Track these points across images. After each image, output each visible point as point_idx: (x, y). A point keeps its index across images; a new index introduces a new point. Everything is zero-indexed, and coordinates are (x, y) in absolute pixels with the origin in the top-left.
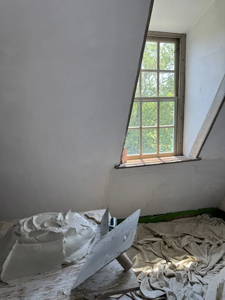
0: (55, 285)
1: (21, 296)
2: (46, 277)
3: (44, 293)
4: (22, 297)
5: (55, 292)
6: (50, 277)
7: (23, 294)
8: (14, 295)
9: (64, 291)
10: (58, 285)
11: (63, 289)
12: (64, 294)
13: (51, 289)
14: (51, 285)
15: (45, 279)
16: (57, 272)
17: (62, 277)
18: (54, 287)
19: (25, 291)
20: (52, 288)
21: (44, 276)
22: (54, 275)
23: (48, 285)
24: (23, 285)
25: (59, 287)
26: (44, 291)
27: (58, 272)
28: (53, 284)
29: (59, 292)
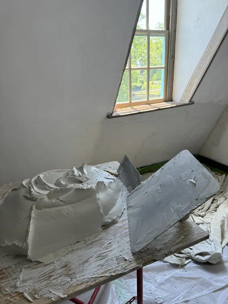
0: (107, 251)
1: (69, 273)
2: (89, 244)
3: (98, 264)
4: (71, 274)
5: (112, 260)
6: (95, 244)
7: (70, 270)
8: (59, 275)
9: (123, 256)
10: (111, 250)
11: (121, 254)
12: (126, 260)
13: (105, 258)
14: (102, 252)
15: (90, 247)
16: (100, 236)
17: (111, 241)
18: (107, 254)
19: (71, 266)
20: (107, 256)
21: (86, 244)
22: (99, 240)
23: (98, 253)
24: (64, 259)
25: (113, 253)
26: (97, 261)
27: (102, 236)
28: (104, 251)
29: (118, 258)
